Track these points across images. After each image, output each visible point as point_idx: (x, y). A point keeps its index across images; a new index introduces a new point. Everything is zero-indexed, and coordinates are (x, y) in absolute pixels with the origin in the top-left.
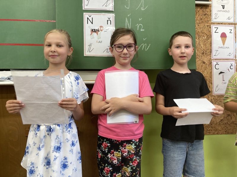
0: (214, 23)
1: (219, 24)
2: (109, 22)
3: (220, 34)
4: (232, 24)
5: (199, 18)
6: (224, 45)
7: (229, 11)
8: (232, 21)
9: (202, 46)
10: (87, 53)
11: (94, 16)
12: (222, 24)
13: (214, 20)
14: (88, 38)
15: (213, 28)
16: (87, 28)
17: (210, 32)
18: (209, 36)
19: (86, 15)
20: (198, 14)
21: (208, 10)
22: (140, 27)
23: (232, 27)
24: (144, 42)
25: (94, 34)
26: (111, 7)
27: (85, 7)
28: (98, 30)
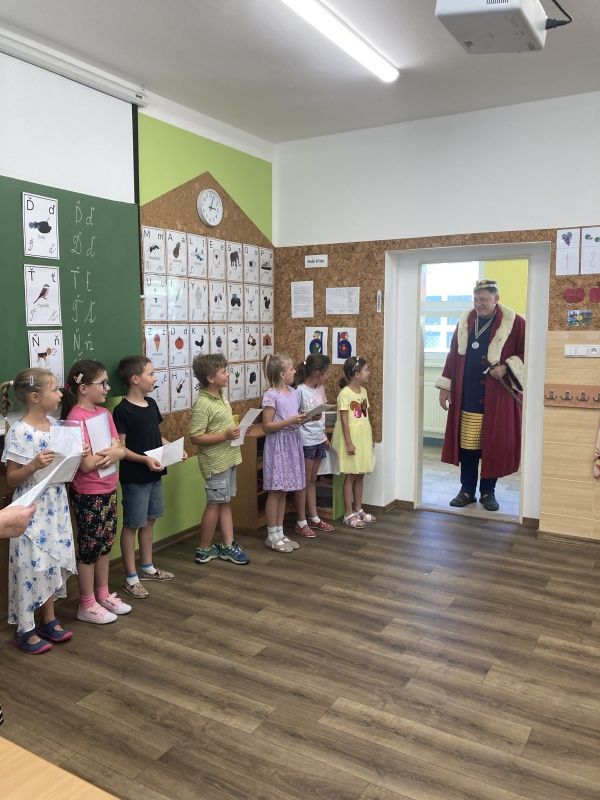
0: (147, 323)
1: (152, 322)
2: (57, 341)
3: (153, 336)
6: (157, 351)
7: (161, 307)
8: (164, 318)
11: (41, 334)
12: (155, 322)
13: (147, 319)
15: (147, 329)
16: (33, 352)
17: (144, 333)
19: (31, 334)
22: (89, 345)
23: (165, 327)
25: (42, 359)
26: (58, 322)
27: (29, 323)
28: (45, 354)
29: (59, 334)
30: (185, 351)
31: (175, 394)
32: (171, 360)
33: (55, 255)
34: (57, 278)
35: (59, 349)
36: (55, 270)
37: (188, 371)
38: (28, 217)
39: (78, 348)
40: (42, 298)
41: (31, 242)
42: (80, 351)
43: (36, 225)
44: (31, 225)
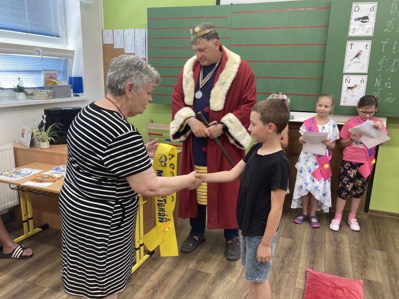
2: (362, 81)
10: (342, 104)
11: (351, 77)
14: (345, 93)
16: (345, 86)
19: (345, 77)
22: (388, 85)
24: (390, 97)
25: (350, 90)
26: (365, 71)
27: (345, 71)
28: (353, 88)
29: (365, 78)
33: (370, 34)
34: (369, 47)
35: (363, 87)
36: (369, 43)
38: (354, 15)
39: (379, 86)
40: (356, 58)
41: (354, 29)
42: (379, 88)
43: (359, 19)
44: (356, 20)
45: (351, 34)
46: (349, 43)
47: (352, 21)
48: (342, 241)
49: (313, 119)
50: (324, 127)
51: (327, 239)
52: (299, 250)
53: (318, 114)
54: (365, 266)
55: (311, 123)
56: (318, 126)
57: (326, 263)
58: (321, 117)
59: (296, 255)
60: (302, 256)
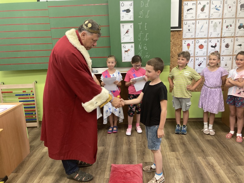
0: (184, 39)
1: (186, 39)
2: (132, 47)
3: (187, 44)
4: (193, 39)
5: (176, 37)
6: (188, 49)
7: (192, 32)
8: (193, 37)
9: (177, 50)
10: (123, 61)
11: (126, 45)
12: (188, 39)
13: (184, 37)
15: (183, 42)
16: (123, 50)
17: (182, 43)
18: (181, 46)
19: (122, 45)
20: (176, 35)
21: (181, 32)
22: (145, 48)
23: (193, 40)
24: (147, 55)
25: (126, 52)
26: (133, 41)
28: (127, 51)
29: (133, 45)
30: (204, 50)
31: (197, 66)
32: (196, 53)
33: (132, 19)
34: (132, 27)
35: (133, 49)
36: (132, 24)
37: (205, 58)
38: (122, 9)
39: (141, 49)
40: (127, 34)
41: (123, 16)
42: (141, 50)
43: (125, 11)
44: (123, 11)
45: (122, 20)
46: (121, 25)
47: (121, 12)
48: (132, 141)
49: (106, 71)
50: (113, 75)
51: (124, 142)
52: (107, 153)
53: (109, 68)
54: (144, 154)
55: (106, 73)
56: (110, 75)
57: (123, 157)
58: (111, 69)
59: (106, 157)
60: (109, 156)
